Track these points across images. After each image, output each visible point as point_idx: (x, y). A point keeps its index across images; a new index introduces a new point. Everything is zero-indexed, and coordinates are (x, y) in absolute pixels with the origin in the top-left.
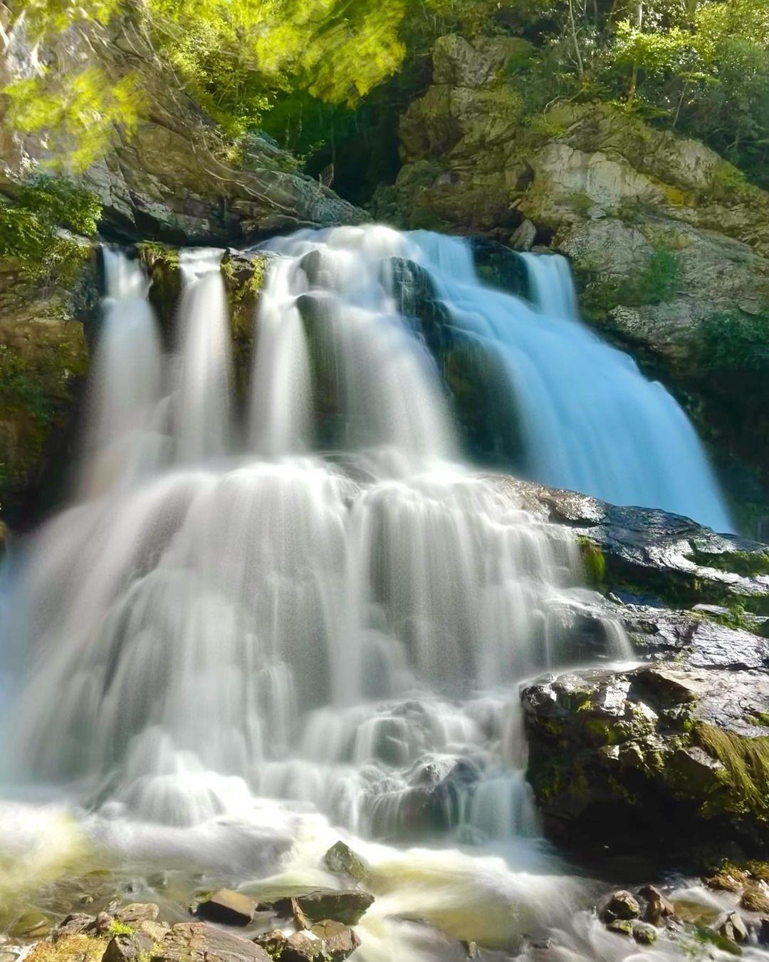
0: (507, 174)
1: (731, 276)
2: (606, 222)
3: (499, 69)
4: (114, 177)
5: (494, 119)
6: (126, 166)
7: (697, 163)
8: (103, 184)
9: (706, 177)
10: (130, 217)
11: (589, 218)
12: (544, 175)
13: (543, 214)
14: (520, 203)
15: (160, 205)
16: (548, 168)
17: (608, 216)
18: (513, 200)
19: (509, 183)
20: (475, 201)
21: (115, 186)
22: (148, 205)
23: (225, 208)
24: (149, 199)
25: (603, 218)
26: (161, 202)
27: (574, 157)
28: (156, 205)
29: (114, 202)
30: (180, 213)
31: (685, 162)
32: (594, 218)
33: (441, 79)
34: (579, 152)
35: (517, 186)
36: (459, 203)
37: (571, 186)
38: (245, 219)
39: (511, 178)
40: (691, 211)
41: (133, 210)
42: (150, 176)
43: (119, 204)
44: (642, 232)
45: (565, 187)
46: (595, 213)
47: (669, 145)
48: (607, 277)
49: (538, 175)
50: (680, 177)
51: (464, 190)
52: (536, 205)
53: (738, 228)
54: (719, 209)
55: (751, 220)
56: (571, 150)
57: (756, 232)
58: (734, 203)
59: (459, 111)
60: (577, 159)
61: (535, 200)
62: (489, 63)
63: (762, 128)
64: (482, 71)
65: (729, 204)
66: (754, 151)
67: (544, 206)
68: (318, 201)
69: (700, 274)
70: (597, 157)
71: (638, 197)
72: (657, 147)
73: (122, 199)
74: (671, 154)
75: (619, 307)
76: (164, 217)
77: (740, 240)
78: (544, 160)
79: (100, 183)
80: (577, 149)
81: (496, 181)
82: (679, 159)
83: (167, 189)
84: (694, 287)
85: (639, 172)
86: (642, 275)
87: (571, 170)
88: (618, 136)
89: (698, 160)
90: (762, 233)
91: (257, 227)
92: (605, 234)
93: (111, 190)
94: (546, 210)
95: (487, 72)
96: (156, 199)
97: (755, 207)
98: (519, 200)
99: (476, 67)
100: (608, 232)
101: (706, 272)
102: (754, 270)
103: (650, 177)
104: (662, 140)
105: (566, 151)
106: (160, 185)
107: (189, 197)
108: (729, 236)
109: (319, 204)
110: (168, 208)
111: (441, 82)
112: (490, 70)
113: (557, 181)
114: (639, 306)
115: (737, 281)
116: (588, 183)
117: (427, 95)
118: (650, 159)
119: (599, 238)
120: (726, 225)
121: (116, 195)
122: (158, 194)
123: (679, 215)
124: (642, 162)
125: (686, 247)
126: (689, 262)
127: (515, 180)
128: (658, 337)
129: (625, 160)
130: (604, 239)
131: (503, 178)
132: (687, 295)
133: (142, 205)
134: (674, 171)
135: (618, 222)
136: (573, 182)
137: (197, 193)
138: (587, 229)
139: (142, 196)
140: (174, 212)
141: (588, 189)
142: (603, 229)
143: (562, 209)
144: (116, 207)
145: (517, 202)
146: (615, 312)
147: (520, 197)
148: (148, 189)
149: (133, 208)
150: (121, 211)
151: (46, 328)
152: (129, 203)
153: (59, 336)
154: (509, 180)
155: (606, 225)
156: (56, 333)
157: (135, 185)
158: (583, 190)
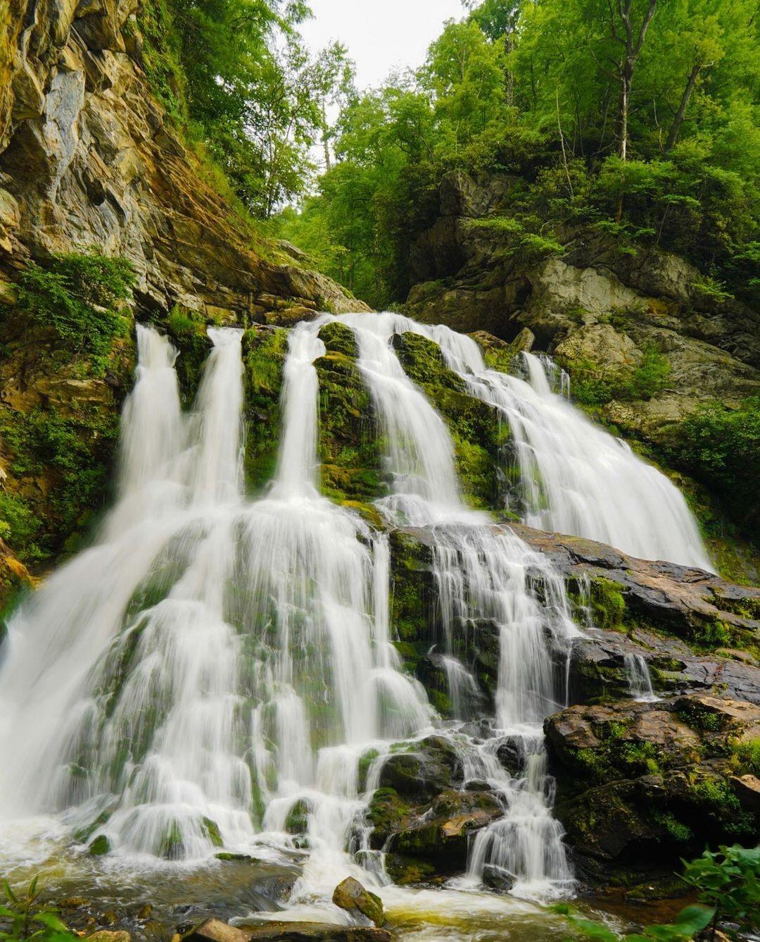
0: (507, 288)
1: (714, 377)
2: (598, 327)
3: (499, 202)
4: (149, 265)
5: (495, 244)
6: (161, 257)
7: (679, 277)
8: (140, 271)
9: (688, 291)
10: (164, 305)
11: (583, 323)
12: (541, 287)
13: (541, 322)
14: (519, 314)
15: (192, 296)
16: (544, 280)
17: (600, 321)
18: (512, 313)
19: (509, 298)
20: (478, 315)
21: (152, 274)
22: (181, 295)
23: (251, 300)
24: (182, 290)
25: (596, 324)
26: (192, 293)
27: (568, 271)
28: (188, 296)
29: (149, 289)
30: (210, 304)
31: (668, 276)
32: (588, 323)
33: (447, 212)
34: (572, 267)
35: (515, 299)
36: (464, 316)
37: (567, 296)
38: (270, 311)
39: (511, 292)
40: (674, 320)
41: (167, 298)
42: (184, 269)
43: (154, 292)
44: (632, 337)
45: (561, 297)
46: (589, 319)
47: (654, 260)
48: (601, 374)
49: (536, 288)
50: (663, 290)
51: (468, 304)
52: (534, 314)
53: (718, 336)
54: (700, 319)
55: (729, 329)
56: (565, 265)
57: (733, 340)
58: (714, 314)
59: (463, 237)
60: (571, 274)
61: (533, 310)
62: (490, 197)
63: (737, 246)
64: (483, 204)
65: (708, 314)
66: (730, 266)
67: (541, 314)
68: (336, 297)
69: (686, 374)
70: (588, 273)
71: (626, 307)
72: (642, 264)
73: (157, 286)
74: (655, 269)
75: (614, 401)
76: (196, 307)
77: (720, 347)
78: (542, 274)
79: (137, 270)
80: (571, 265)
81: (496, 296)
82: (663, 273)
83: (198, 281)
84: (681, 385)
85: (627, 286)
86: (633, 373)
87: (565, 283)
88: (607, 254)
89: (680, 273)
90: (739, 340)
91: (280, 317)
92: (598, 337)
93: (147, 278)
94: (543, 318)
95: (488, 205)
96: (189, 290)
97: (732, 318)
98: (518, 311)
99: (478, 200)
100: (601, 336)
101: (691, 372)
102: (734, 372)
103: (636, 291)
104: (647, 257)
105: (560, 266)
106: (192, 277)
107: (218, 289)
108: (709, 343)
109: (337, 300)
110: (199, 299)
111: (447, 213)
112: (490, 203)
113: (553, 291)
114: (632, 401)
115: (719, 381)
116: (581, 294)
117: (435, 226)
118: (637, 274)
119: (593, 341)
120: (707, 333)
121: (152, 283)
122: (191, 286)
123: (664, 323)
124: (630, 277)
125: (672, 351)
126: (675, 363)
127: (514, 294)
128: (650, 429)
129: (614, 275)
130: (598, 342)
131: (504, 293)
132: (675, 393)
133: (176, 295)
134: (658, 285)
135: (610, 327)
136: (568, 293)
137: (225, 286)
138: (581, 333)
139: (176, 286)
140: (206, 303)
141: (581, 299)
142: (596, 333)
143: (558, 316)
144: (151, 293)
145: (516, 313)
146: (610, 405)
147: (520, 309)
148: (182, 280)
149: (166, 297)
150: (156, 298)
151: (77, 391)
152: (163, 292)
153: (91, 399)
154: (508, 294)
155: (598, 330)
156: (88, 397)
157: (170, 275)
158: (577, 300)
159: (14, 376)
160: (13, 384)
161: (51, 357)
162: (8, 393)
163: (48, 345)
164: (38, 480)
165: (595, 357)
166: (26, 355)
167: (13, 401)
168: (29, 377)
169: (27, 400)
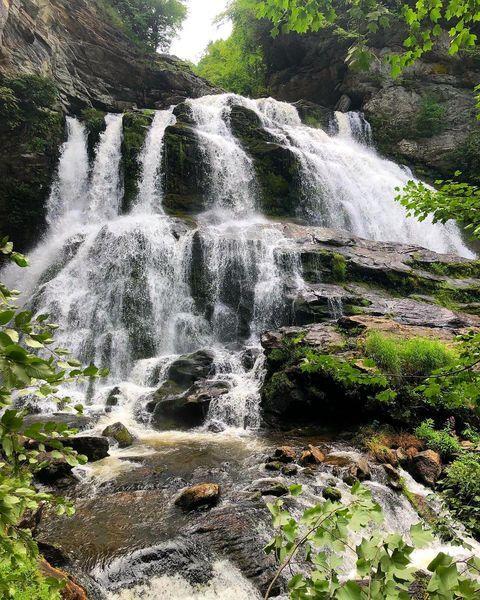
0: (331, 69)
4: (74, 79)
6: (81, 72)
13: (354, 90)
14: (340, 86)
17: (395, 85)
18: (336, 85)
19: (333, 76)
24: (99, 93)
25: (391, 87)
29: (77, 94)
35: (337, 76)
39: (334, 71)
40: (451, 77)
41: (90, 99)
42: (98, 78)
43: (80, 95)
44: (418, 93)
46: (386, 84)
50: (441, 56)
52: (349, 85)
61: (349, 82)
69: (459, 115)
70: (385, 50)
71: (414, 72)
73: (81, 92)
75: (403, 140)
76: (109, 102)
79: (66, 82)
80: (372, 46)
82: (440, 44)
84: (455, 124)
86: (418, 119)
92: (392, 96)
93: (74, 87)
94: (355, 86)
101: (463, 114)
103: (424, 59)
107: (123, 90)
114: (417, 138)
119: (389, 99)
121: (78, 89)
122: (104, 89)
123: (443, 80)
125: (448, 100)
126: (450, 108)
128: (431, 157)
130: (392, 99)
131: (329, 73)
132: (451, 130)
134: (437, 53)
135: (401, 89)
137: (127, 87)
138: (380, 94)
141: (381, 70)
142: (391, 93)
143: (365, 85)
146: (400, 143)
147: (340, 82)
150: (82, 99)
151: (28, 160)
152: (87, 95)
153: (37, 165)
154: (332, 73)
157: (90, 84)
161: (11, 141)
165: (390, 110)
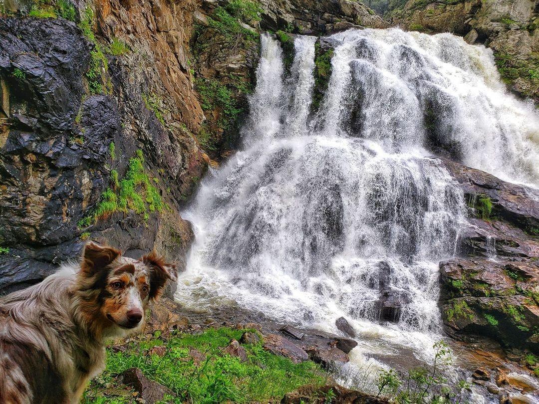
2: (519, 32)
8: (265, 4)
10: (275, 20)
11: (509, 29)
12: (487, 5)
13: (483, 27)
15: (289, 15)
16: (490, 1)
17: (521, 28)
18: (467, 19)
19: (466, 10)
20: (446, 19)
22: (284, 14)
23: (319, 17)
24: (285, 12)
25: (517, 29)
26: (290, 13)
28: (287, 15)
29: (269, 12)
30: (298, 19)
32: (512, 29)
35: (470, 11)
36: (437, 20)
37: (502, 12)
38: (328, 23)
39: (468, 7)
45: (499, 12)
48: (515, 62)
49: (484, 5)
52: (480, 22)
61: (480, 18)
67: (484, 22)
73: (273, 11)
75: (519, 78)
76: (290, 20)
83: (293, 7)
87: (503, 3)
91: (333, 27)
92: (517, 38)
93: (268, 7)
94: (485, 24)
96: (288, 12)
98: (470, 19)
106: (290, 5)
107: (303, 11)
109: (365, 17)
110: (292, 16)
113: (494, 9)
116: (512, 10)
119: (514, 41)
121: (270, 9)
122: (289, 10)
127: (470, 8)
131: (464, 7)
133: (281, 14)
135: (526, 32)
136: (503, 10)
138: (507, 35)
139: (282, 10)
140: (296, 18)
141: (511, 13)
142: (517, 36)
143: (495, 24)
144: (270, 15)
145: (469, 20)
146: (516, 81)
147: (472, 17)
148: (285, 7)
149: (277, 16)
150: (272, 17)
151: (233, 70)
152: (276, 14)
153: (239, 74)
154: (466, 8)
155: (519, 34)
156: (237, 73)
157: (280, 5)
158: (508, 14)
159: (205, 61)
160: (204, 65)
161: (222, 52)
162: (202, 70)
163: (221, 46)
164: (213, 112)
165: (513, 50)
166: (211, 50)
167: (204, 73)
168: (212, 62)
169: (210, 73)
